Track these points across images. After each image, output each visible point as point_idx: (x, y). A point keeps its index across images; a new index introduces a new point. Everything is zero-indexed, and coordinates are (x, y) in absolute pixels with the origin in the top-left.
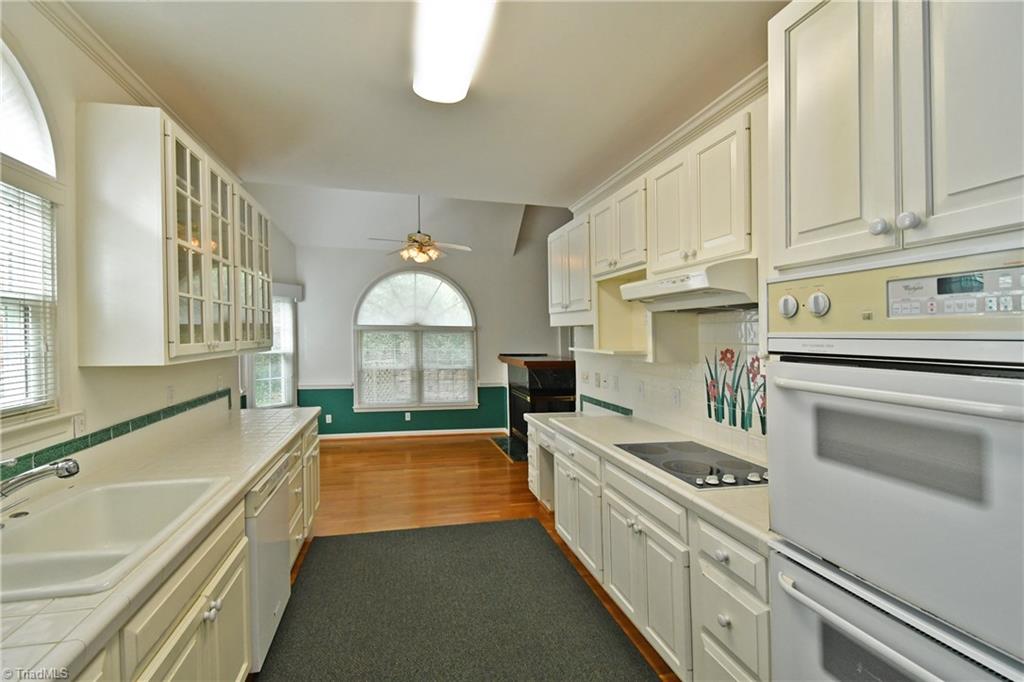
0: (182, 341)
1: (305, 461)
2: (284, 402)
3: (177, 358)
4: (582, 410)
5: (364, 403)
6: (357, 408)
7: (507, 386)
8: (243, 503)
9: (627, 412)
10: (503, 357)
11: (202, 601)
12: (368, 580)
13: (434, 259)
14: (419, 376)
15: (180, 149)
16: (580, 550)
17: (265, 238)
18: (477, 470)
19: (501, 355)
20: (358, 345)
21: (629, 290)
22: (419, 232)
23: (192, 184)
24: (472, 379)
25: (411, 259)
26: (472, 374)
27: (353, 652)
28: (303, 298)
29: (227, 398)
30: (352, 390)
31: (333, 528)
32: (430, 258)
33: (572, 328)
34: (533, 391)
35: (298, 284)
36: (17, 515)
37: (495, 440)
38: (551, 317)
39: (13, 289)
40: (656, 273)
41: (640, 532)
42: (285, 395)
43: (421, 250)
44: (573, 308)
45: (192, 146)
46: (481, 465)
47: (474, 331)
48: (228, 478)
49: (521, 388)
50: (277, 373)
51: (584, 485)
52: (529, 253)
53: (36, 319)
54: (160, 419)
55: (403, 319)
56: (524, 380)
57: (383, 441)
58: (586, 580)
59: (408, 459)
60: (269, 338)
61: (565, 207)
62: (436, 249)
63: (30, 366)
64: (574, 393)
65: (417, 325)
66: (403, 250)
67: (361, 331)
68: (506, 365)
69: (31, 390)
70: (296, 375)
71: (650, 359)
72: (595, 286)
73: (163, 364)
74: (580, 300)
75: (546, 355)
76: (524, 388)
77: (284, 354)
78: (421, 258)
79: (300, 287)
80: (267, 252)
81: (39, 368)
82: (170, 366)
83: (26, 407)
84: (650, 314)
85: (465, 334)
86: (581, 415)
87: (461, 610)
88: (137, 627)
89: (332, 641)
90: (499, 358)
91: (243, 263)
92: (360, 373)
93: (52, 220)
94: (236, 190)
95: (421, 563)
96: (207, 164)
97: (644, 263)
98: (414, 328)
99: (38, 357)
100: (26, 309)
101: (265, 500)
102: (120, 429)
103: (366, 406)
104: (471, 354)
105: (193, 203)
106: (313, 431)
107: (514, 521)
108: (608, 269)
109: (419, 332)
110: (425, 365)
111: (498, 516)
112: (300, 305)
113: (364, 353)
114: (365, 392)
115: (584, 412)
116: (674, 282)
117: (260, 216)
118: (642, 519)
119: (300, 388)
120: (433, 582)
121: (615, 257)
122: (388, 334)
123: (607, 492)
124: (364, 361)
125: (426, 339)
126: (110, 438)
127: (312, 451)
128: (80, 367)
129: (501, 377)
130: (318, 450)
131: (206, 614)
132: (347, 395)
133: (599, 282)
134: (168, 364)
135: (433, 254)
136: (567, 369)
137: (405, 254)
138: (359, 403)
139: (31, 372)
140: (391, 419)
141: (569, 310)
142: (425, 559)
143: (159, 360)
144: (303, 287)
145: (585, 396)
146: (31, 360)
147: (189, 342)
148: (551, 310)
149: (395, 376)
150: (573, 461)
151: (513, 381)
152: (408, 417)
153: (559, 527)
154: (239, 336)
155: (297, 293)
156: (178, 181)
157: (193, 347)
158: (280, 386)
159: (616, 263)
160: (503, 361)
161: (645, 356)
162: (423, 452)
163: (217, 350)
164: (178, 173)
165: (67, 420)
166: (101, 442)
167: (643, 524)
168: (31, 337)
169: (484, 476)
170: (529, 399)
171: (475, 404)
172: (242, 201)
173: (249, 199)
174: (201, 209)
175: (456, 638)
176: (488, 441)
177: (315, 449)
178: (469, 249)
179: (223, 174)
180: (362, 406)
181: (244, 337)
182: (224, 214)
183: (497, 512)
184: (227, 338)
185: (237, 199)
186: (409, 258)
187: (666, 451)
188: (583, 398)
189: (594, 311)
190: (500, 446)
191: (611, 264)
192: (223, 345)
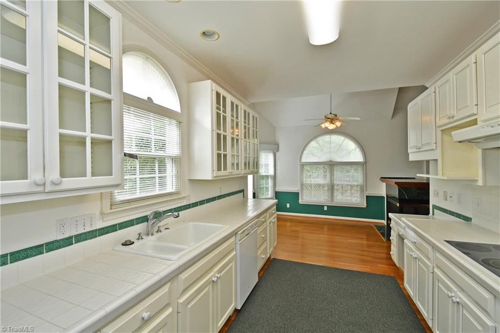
0: (218, 170)
1: (268, 223)
2: (270, 196)
3: (216, 177)
4: (433, 214)
5: (304, 199)
6: (301, 201)
7: (385, 196)
8: (234, 237)
9: (467, 219)
10: (383, 179)
11: (212, 273)
12: (292, 284)
13: (338, 126)
14: (332, 188)
15: (218, 94)
16: (418, 303)
17: (255, 125)
18: (365, 242)
19: (382, 178)
20: (302, 172)
21: (458, 135)
22: (331, 113)
23: (223, 107)
24: (362, 191)
25: (326, 128)
26: (362, 188)
27: (279, 315)
28: (278, 150)
29: (242, 193)
30: (299, 193)
31: (282, 256)
32: (337, 126)
33: (428, 162)
34: (401, 200)
35: (276, 144)
36: (166, 229)
37: (376, 226)
38: (410, 154)
39: (170, 153)
40: (484, 121)
41: (458, 303)
42: (270, 194)
43: (332, 123)
44: (425, 148)
45: (223, 93)
46: (367, 239)
47: (364, 165)
48: (228, 226)
49: (393, 198)
50: (267, 184)
51: (422, 263)
52: (399, 117)
53: (175, 163)
54: (216, 200)
55: (324, 158)
56: (395, 193)
57: (313, 219)
58: (422, 322)
59: (326, 229)
60: (257, 168)
61: (423, 84)
62: (340, 121)
63: (174, 179)
64: (428, 203)
65: (331, 161)
66: (322, 124)
67: (303, 165)
68: (384, 184)
69: (174, 187)
70: (275, 185)
71: (480, 183)
72: (439, 133)
73: (211, 179)
74: (429, 144)
75: (414, 178)
76: (395, 198)
77: (270, 175)
78: (331, 127)
79: (277, 146)
80: (256, 132)
81: (176, 179)
82: (213, 180)
83: (171, 193)
84: (480, 151)
85: (359, 166)
86: (433, 218)
87: (336, 314)
88: (184, 276)
89: (271, 307)
90: (380, 179)
91: (245, 137)
92: (302, 185)
93: (180, 128)
94: (242, 107)
95: (319, 283)
96: (229, 99)
97: (476, 114)
98: (330, 163)
99: (176, 176)
100: (172, 159)
101: (244, 237)
102: (202, 203)
103: (304, 201)
104: (362, 178)
105: (223, 115)
106: (273, 210)
107: (380, 275)
108: (447, 121)
109: (331, 165)
110: (336, 182)
111: (369, 270)
112: (277, 153)
113: (304, 176)
114: (305, 195)
115: (434, 216)
116: (493, 127)
117: (253, 117)
118: (459, 294)
119: (277, 191)
120: (323, 295)
121: (453, 112)
122: (321, 166)
123: (436, 270)
124: (304, 180)
125: (335, 168)
126: (198, 206)
127: (273, 219)
128: (189, 180)
129: (381, 190)
130: (276, 219)
131: (213, 279)
132: (296, 195)
133: (442, 131)
134: (213, 179)
135: (338, 124)
136: (424, 188)
137: (323, 126)
138: (302, 199)
139: (174, 181)
140: (317, 209)
141: (420, 150)
142: (321, 282)
143: (209, 177)
144: (278, 145)
145: (435, 206)
146: (174, 177)
147: (221, 170)
148: (409, 151)
149: (323, 187)
150: (415, 246)
151: (389, 193)
152: (326, 208)
153: (406, 285)
154: (243, 168)
155: (275, 148)
156: (217, 107)
157: (222, 173)
158: (268, 189)
159: (453, 117)
160: (383, 181)
161: (477, 181)
162: (333, 227)
163: (233, 174)
164: (217, 104)
165: (184, 198)
166: (187, 209)
167: (460, 298)
168: (174, 169)
169: (369, 246)
170: (398, 205)
171: (364, 205)
172: (245, 112)
173: (248, 110)
174: (227, 117)
175: (329, 328)
176: (371, 227)
177: (274, 218)
178: (359, 119)
179: (236, 102)
180: (303, 201)
181: (245, 169)
182: (237, 118)
183: (369, 267)
184: (238, 169)
185: (243, 111)
186: (325, 127)
187: (491, 251)
188: (435, 207)
189: (439, 151)
190: (378, 230)
191: (449, 118)
192: (235, 171)
